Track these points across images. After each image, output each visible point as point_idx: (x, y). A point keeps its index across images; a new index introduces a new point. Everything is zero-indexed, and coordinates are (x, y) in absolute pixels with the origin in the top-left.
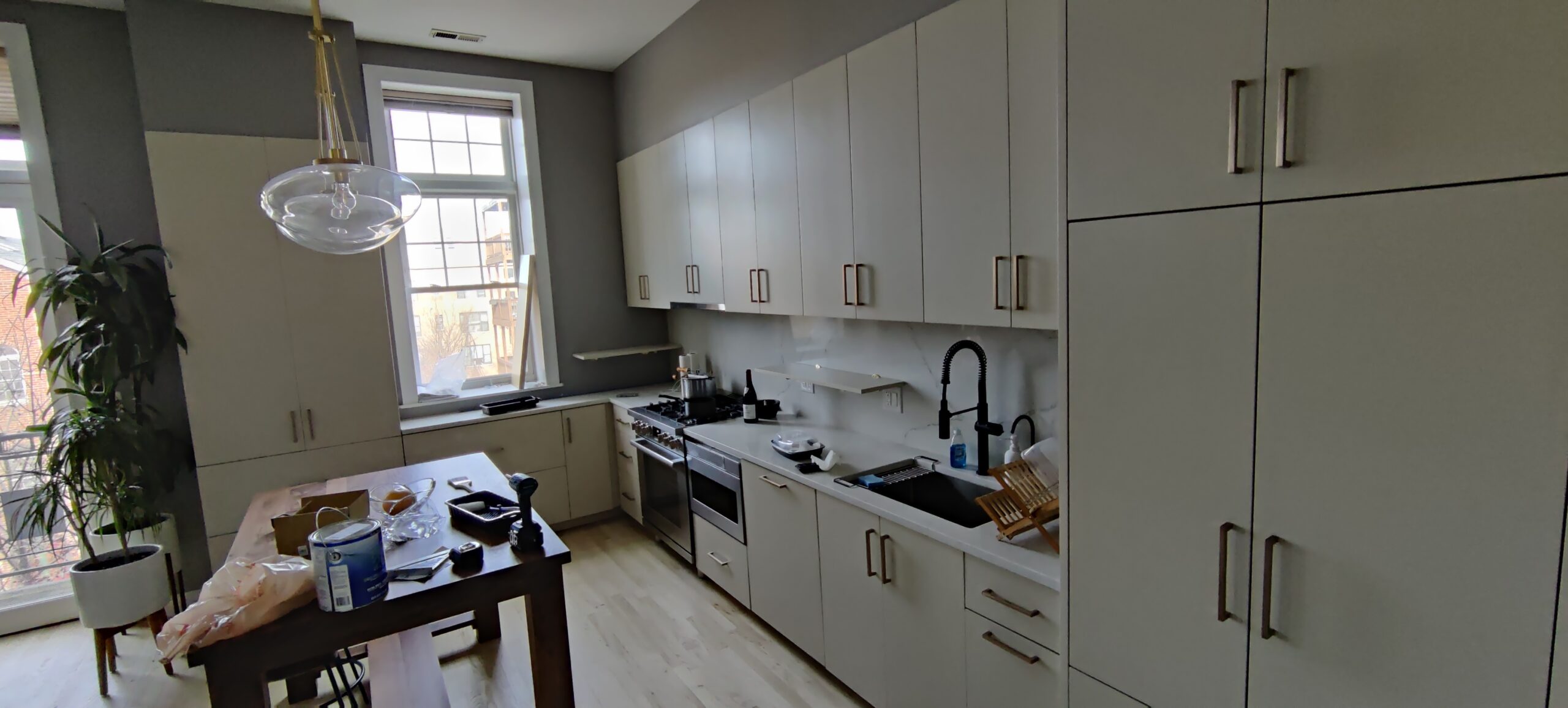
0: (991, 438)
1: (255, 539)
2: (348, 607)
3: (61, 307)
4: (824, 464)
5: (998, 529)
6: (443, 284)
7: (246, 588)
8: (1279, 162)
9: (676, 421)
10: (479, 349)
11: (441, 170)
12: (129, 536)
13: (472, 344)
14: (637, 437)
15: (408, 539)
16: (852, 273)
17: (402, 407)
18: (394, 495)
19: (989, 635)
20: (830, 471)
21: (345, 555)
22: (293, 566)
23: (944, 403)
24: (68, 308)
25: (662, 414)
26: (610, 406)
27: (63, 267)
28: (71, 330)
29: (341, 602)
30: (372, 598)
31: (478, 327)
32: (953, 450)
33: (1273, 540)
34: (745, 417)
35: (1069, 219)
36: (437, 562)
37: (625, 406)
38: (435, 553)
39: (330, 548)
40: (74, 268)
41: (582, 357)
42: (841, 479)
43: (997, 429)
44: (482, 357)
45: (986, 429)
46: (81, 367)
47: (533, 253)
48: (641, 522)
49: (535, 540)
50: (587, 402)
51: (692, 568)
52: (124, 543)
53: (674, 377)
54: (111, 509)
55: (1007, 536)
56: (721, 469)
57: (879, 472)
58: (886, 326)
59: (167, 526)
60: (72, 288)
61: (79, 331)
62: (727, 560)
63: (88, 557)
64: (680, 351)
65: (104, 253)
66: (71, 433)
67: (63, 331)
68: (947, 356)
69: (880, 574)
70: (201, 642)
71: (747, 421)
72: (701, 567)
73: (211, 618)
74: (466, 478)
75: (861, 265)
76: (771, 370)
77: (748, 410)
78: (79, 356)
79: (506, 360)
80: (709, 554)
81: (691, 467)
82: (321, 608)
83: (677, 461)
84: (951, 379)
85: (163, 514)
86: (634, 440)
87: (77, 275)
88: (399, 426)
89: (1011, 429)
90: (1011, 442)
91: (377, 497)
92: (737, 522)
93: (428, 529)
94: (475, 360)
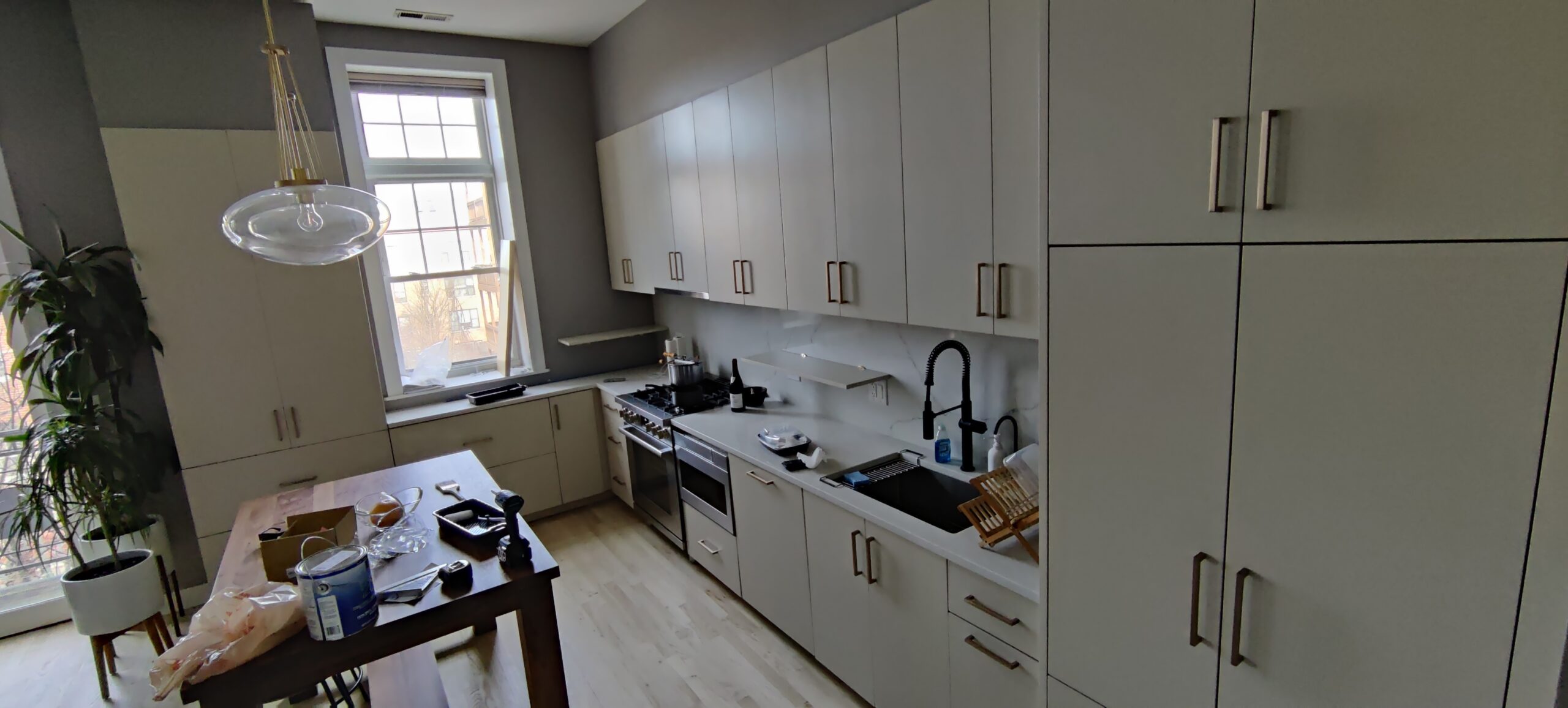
0: (975, 435)
1: (243, 556)
2: (339, 635)
3: (29, 312)
4: (810, 460)
5: (981, 537)
6: (422, 272)
7: (234, 623)
8: (1259, 203)
9: (663, 411)
10: (466, 313)
11: (414, 154)
12: (118, 543)
13: (459, 308)
14: (625, 424)
15: (398, 554)
16: (835, 269)
17: (387, 399)
18: (382, 508)
19: (971, 639)
20: (817, 469)
21: (333, 586)
22: (281, 596)
23: (928, 404)
24: (36, 313)
25: (650, 403)
26: (598, 391)
27: (26, 271)
28: (41, 337)
29: (331, 631)
30: (363, 625)
31: (464, 291)
32: (938, 445)
33: (1244, 573)
34: (732, 405)
35: (1050, 243)
36: (426, 582)
37: (613, 391)
38: (425, 570)
39: (316, 580)
40: (38, 273)
41: (567, 344)
42: (827, 477)
43: (981, 427)
44: (469, 321)
45: (970, 426)
46: (55, 373)
47: (513, 239)
48: (632, 506)
49: (523, 556)
50: (574, 389)
51: (684, 553)
52: (114, 550)
53: (661, 361)
54: (98, 516)
55: (990, 544)
56: (710, 462)
57: (864, 469)
58: (870, 323)
59: (157, 529)
60: (40, 294)
61: (49, 338)
62: (717, 549)
63: (78, 565)
64: (666, 334)
65: (68, 257)
66: (50, 445)
67: (33, 339)
68: (932, 354)
69: (866, 573)
70: (193, 677)
71: (734, 410)
72: (692, 553)
73: (202, 653)
74: (453, 482)
75: (844, 263)
76: (756, 361)
77: (735, 400)
78: (52, 363)
79: (494, 325)
80: (700, 542)
81: (679, 457)
82: (312, 637)
83: (666, 450)
84: (935, 380)
85: (150, 516)
86: (622, 428)
87: (42, 282)
88: (385, 419)
89: (994, 429)
90: (995, 440)
91: (364, 511)
92: (726, 513)
93: (416, 543)
94: (462, 324)
